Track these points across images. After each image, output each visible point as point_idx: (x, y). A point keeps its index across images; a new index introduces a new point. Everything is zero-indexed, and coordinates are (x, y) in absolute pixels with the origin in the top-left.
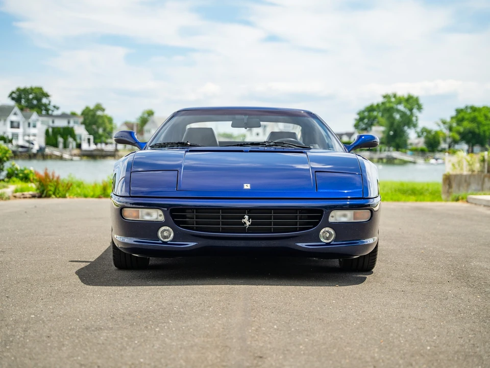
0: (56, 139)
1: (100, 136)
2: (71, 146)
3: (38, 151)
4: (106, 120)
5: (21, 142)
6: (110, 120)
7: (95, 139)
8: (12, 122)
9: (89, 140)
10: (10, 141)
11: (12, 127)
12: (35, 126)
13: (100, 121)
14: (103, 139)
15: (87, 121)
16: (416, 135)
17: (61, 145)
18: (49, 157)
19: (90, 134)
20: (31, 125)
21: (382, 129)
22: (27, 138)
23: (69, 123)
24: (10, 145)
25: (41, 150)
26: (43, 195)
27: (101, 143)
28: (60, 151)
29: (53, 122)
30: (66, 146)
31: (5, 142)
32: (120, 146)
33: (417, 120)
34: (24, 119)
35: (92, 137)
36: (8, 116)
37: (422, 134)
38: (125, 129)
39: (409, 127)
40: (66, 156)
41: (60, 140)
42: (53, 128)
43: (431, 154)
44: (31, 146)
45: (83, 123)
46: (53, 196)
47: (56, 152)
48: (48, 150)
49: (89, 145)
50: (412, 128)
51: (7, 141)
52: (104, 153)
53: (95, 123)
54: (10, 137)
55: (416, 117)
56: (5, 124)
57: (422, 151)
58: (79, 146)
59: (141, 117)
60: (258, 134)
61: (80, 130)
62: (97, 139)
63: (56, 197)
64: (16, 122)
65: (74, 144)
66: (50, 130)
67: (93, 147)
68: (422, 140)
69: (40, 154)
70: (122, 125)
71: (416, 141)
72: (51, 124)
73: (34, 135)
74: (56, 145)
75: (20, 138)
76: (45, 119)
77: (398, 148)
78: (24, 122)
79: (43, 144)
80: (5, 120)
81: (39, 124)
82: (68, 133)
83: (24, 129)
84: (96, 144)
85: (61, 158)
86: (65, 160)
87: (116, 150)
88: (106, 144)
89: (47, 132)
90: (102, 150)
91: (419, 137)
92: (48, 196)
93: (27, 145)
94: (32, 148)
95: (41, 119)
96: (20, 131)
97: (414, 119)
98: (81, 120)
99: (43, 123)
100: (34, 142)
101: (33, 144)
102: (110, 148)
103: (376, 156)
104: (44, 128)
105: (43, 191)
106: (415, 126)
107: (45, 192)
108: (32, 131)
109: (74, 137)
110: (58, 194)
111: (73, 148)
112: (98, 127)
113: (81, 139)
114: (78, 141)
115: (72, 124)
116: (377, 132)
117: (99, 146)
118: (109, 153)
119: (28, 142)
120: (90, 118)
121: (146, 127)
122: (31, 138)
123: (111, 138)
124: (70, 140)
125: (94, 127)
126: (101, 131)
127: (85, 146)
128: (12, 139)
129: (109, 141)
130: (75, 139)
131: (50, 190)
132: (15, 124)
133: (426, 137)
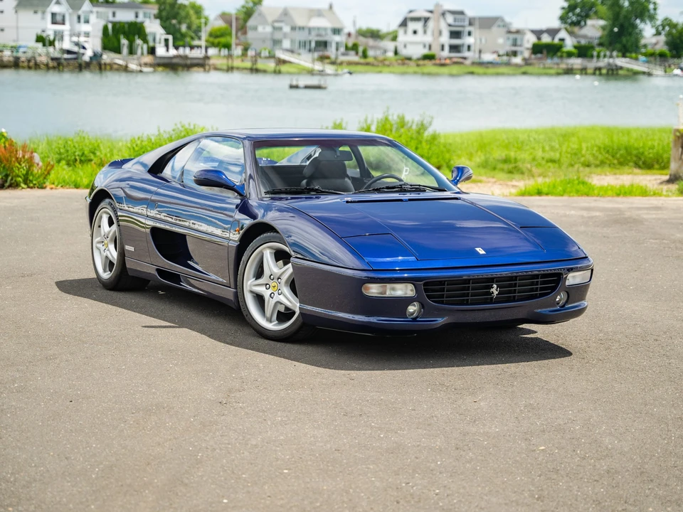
0: (119, 41)
1: (183, 36)
2: (139, 51)
3: (91, 58)
4: (192, 12)
5: (67, 45)
6: (198, 10)
7: (175, 39)
8: (53, 15)
9: (166, 40)
10: (52, 43)
11: (54, 22)
12: (87, 22)
13: (183, 13)
14: (188, 39)
15: (164, 14)
16: (654, 31)
17: (125, 50)
18: (108, 67)
19: (168, 33)
20: (82, 20)
21: (602, 23)
22: (75, 39)
23: (137, 17)
24: (51, 49)
25: (96, 56)
26: (7, 184)
27: (184, 46)
28: (123, 60)
29: (114, 14)
30: (132, 51)
31: (44, 45)
32: (212, 51)
33: (655, 9)
34: (71, 11)
35: (170, 37)
36: (48, 6)
37: (663, 29)
38: (220, 24)
39: (643, 20)
40: (133, 66)
41: (124, 42)
42: (114, 24)
43: (676, 60)
44: (82, 51)
45: (158, 16)
46: (23, 185)
47: (119, 60)
48: (107, 57)
49: (168, 50)
50: (648, 22)
51: (47, 43)
52: (189, 62)
53: (175, 17)
54: (52, 38)
55: (655, 3)
56: (43, 18)
57: (662, 56)
58: (152, 51)
59: (243, 7)
60: (415, 32)
61: (154, 28)
62: (179, 39)
63: (29, 187)
64: (60, 14)
65: (145, 47)
66: (110, 26)
67: (173, 52)
68: (662, 38)
69: (94, 62)
70: (216, 19)
71: (654, 40)
72: (111, 18)
73: (87, 35)
74: (117, 50)
75: (66, 38)
76: (101, 10)
77: (624, 52)
78: (70, 14)
79: (99, 49)
80: (44, 13)
81: (93, 18)
82: (135, 30)
83: (71, 25)
84: (177, 48)
85: (125, 69)
86: (132, 72)
87: (207, 58)
88: (192, 48)
89: (105, 29)
90: (186, 57)
91: (658, 33)
92: (14, 185)
93: (76, 49)
94: (83, 54)
95: (95, 9)
96: (65, 28)
97: (651, 6)
98: (156, 11)
99: (99, 15)
100: (86, 45)
101: (84, 48)
102: (197, 53)
103: (591, 65)
104: (102, 23)
105: (7, 176)
106: (652, 18)
107: (10, 178)
108: (84, 28)
109: (144, 38)
110: (31, 181)
111: (142, 54)
112: (180, 23)
113: (154, 40)
114: (151, 44)
115: (140, 19)
116: (594, 28)
117: (181, 51)
118: (195, 61)
119: (77, 44)
120: (168, 7)
121: (251, 23)
122: (82, 39)
123: (200, 38)
124: (139, 42)
125: (174, 22)
126: (184, 28)
127: (161, 51)
128: (54, 40)
129: (196, 42)
130: (145, 41)
131: (18, 176)
132: (59, 18)
133: (669, 34)
